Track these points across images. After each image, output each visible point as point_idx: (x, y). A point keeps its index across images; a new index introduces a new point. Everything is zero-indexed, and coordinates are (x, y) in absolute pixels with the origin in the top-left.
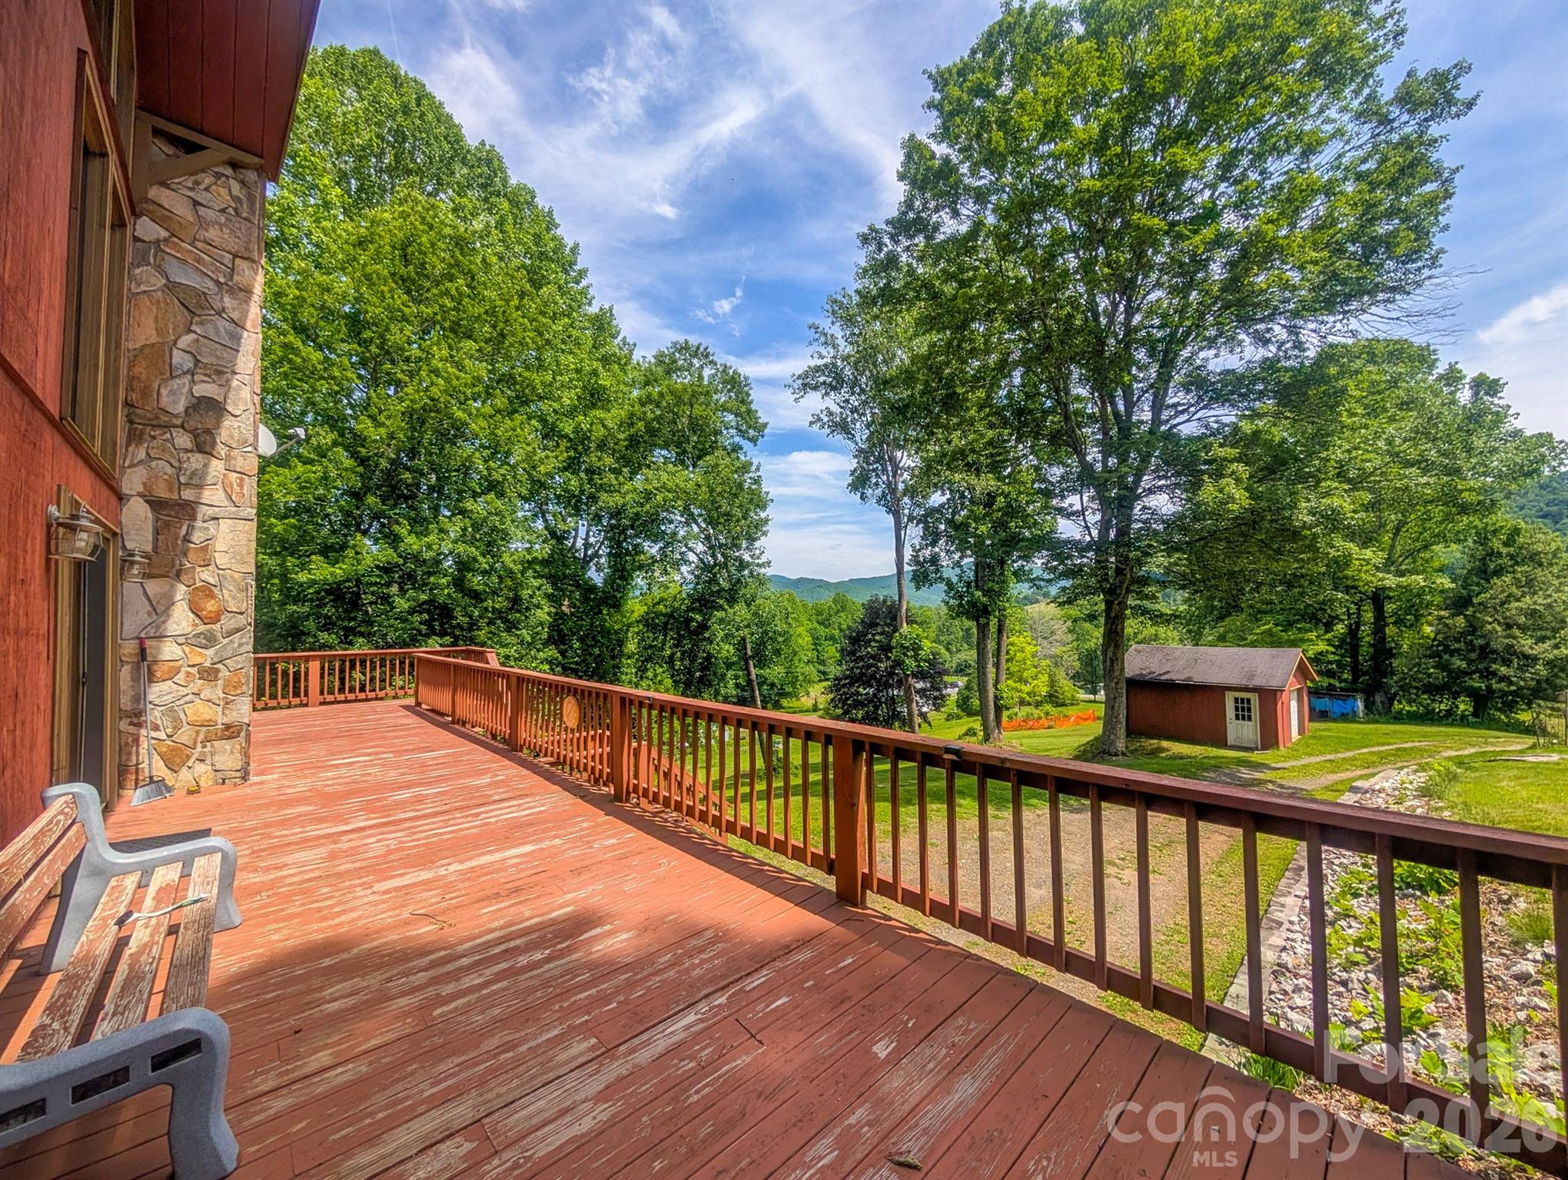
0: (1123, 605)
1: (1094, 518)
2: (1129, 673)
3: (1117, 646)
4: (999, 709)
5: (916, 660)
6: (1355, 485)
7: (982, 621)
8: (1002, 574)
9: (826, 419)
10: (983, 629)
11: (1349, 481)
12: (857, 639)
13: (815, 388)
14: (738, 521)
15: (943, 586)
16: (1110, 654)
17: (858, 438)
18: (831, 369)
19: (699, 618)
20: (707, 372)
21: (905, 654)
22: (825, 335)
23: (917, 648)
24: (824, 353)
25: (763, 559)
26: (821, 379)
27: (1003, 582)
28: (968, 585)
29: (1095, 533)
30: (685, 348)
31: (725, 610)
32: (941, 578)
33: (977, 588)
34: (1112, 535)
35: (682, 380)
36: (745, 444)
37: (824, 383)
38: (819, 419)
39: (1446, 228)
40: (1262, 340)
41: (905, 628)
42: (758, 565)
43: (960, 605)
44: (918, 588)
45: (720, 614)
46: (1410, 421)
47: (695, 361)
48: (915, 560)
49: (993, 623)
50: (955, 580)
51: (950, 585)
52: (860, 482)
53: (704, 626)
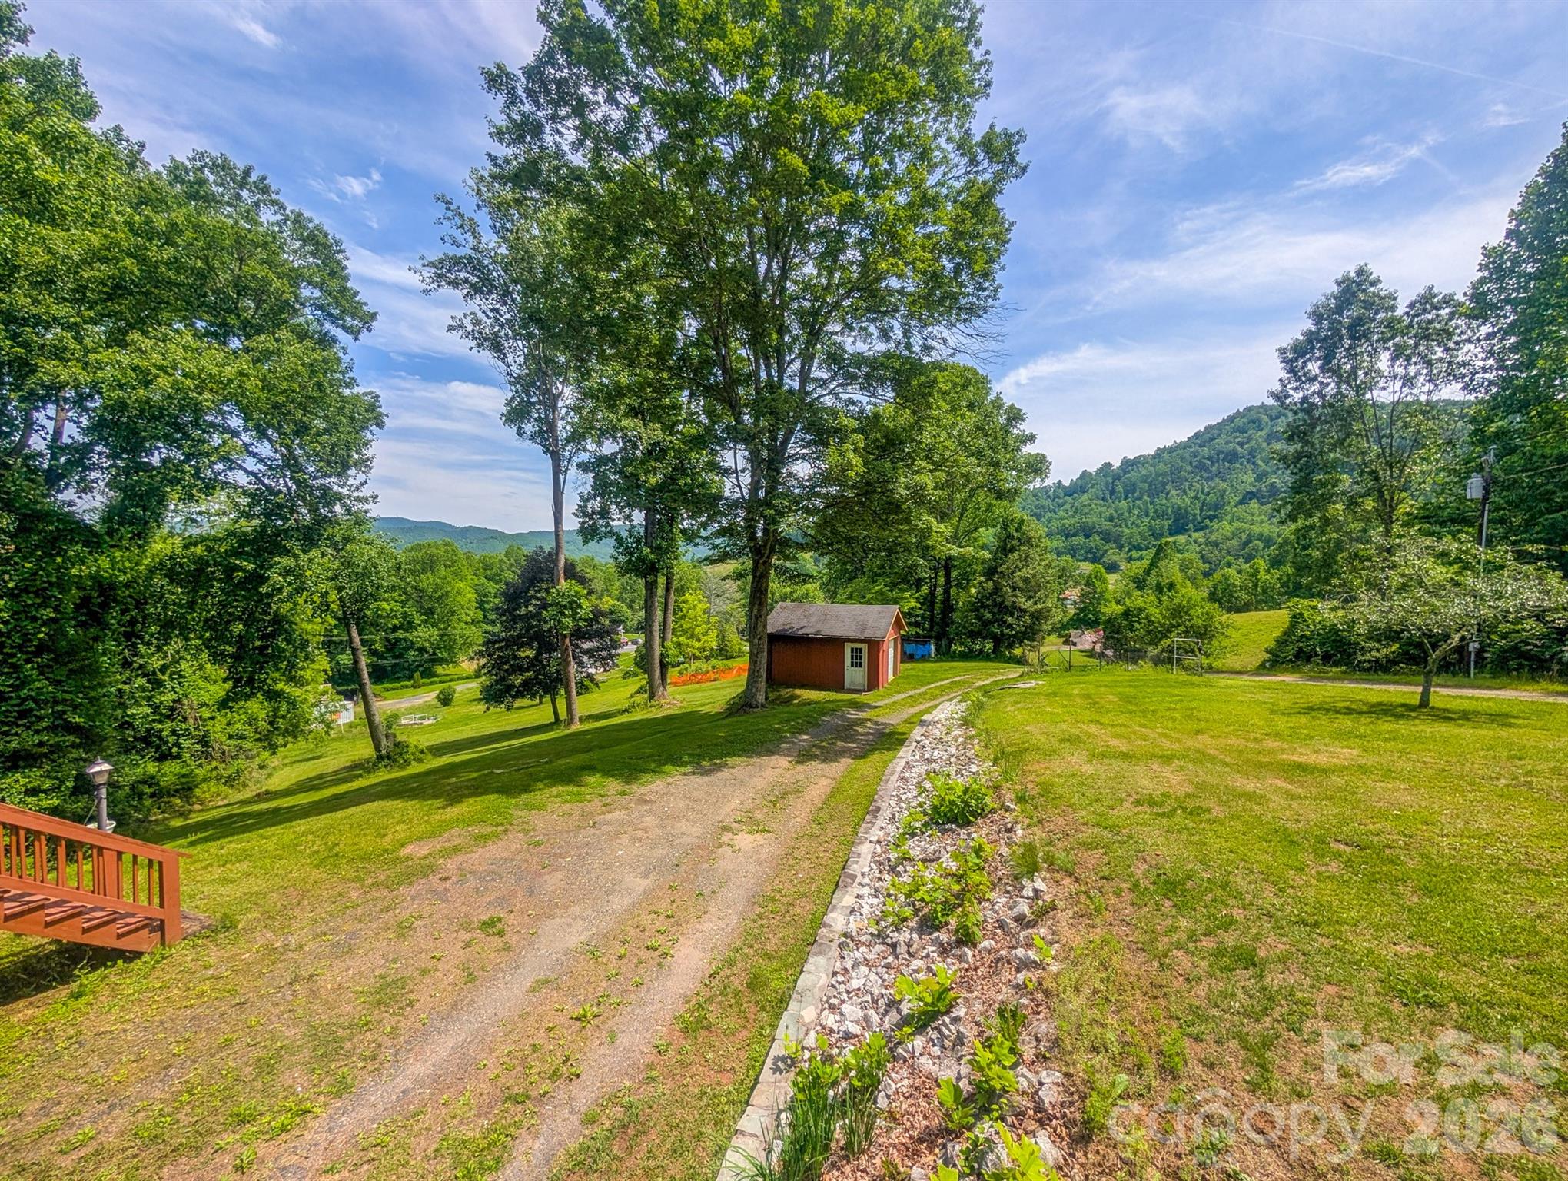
0: (767, 564)
1: (746, 479)
2: (770, 629)
3: (761, 604)
4: (664, 667)
5: (574, 619)
6: (938, 466)
7: (650, 578)
8: (671, 531)
9: (470, 328)
10: (651, 587)
11: (934, 463)
12: (514, 597)
13: (454, 284)
14: (318, 434)
15: (612, 541)
16: (755, 612)
17: (510, 359)
18: (474, 264)
19: (249, 566)
20: (267, 216)
21: (562, 614)
22: (462, 216)
23: (574, 605)
24: (460, 239)
25: (365, 492)
26: (463, 275)
27: (672, 539)
28: (638, 541)
29: (745, 491)
30: (222, 166)
31: (296, 557)
32: (611, 532)
33: (646, 544)
34: (761, 495)
35: (223, 216)
36: (338, 333)
37: (466, 281)
38: (462, 326)
39: (1003, 268)
40: (885, 335)
41: (563, 585)
42: (357, 499)
43: (629, 561)
44: (586, 542)
45: (286, 561)
46: (973, 418)
47: (245, 194)
48: (582, 510)
49: (662, 580)
50: (625, 535)
51: (620, 540)
52: (516, 415)
53: (258, 578)
